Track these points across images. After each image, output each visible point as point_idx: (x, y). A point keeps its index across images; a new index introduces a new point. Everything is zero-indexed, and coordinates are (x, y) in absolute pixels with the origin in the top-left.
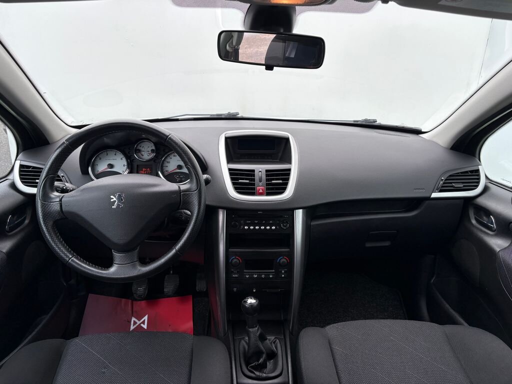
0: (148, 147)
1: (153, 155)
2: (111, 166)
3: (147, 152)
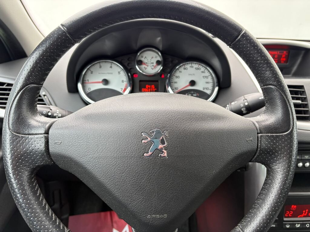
0: (152, 58)
1: (160, 68)
2: (106, 82)
3: (151, 64)
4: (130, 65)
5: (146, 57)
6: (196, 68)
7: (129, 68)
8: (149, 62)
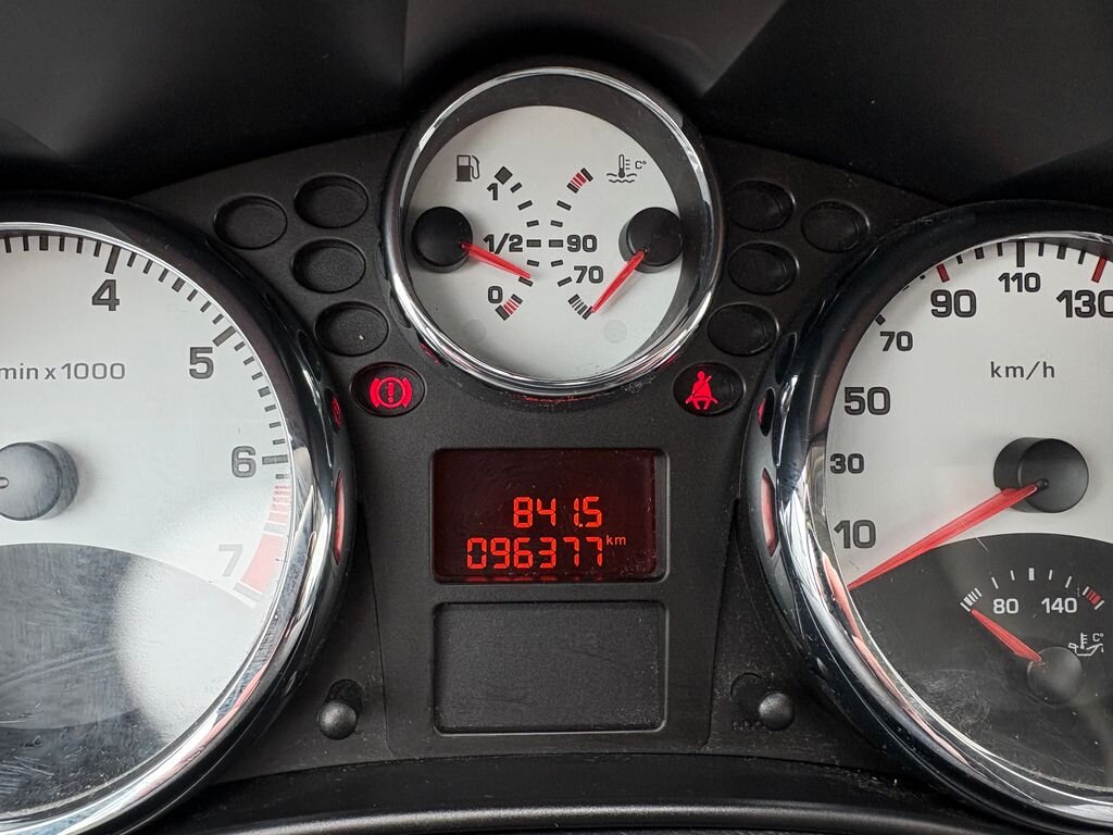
0: (583, 178)
2: (55, 473)
3: (562, 253)
4: (320, 268)
5: (504, 175)
6: (1065, 296)
7: (313, 305)
8: (545, 233)
